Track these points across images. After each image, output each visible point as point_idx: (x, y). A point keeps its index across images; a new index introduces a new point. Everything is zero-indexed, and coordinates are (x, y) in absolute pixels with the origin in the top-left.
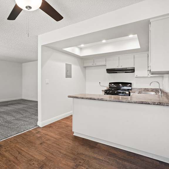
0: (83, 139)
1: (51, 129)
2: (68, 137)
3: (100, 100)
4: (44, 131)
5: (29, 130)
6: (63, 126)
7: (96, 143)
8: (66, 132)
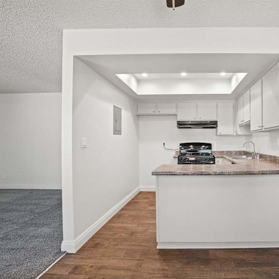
0: (180, 251)
1: (101, 250)
2: (151, 257)
3: (218, 174)
4: (88, 261)
5: (44, 272)
6: (123, 235)
7: (206, 251)
8: (140, 248)
